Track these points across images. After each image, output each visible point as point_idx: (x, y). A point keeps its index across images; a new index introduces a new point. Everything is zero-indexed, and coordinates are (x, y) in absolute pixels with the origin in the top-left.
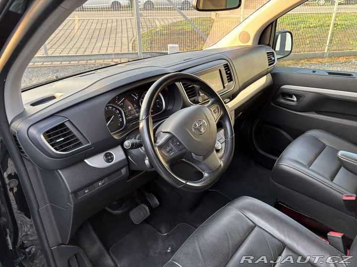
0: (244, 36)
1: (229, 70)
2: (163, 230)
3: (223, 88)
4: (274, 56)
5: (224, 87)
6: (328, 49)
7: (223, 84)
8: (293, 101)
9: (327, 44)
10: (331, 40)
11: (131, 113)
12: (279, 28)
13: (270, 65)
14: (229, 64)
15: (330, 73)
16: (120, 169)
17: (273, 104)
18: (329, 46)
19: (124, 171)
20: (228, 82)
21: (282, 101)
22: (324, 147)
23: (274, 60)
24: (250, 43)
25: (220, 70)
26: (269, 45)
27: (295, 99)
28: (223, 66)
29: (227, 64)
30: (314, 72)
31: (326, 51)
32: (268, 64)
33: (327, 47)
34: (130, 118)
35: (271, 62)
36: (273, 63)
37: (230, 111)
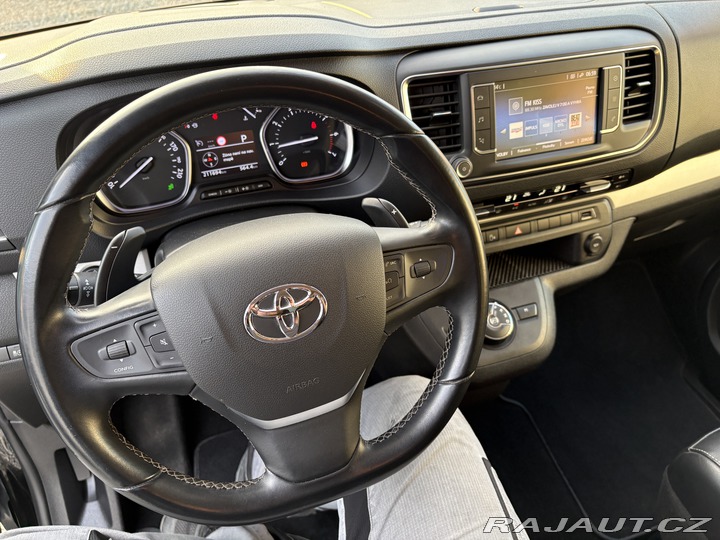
1: (652, 78)
3: (591, 139)
5: (598, 139)
7: (599, 126)
11: (221, 158)
14: (659, 51)
20: (626, 122)
25: (601, 72)
28: (624, 58)
29: (651, 52)
34: (215, 172)
37: (615, 218)
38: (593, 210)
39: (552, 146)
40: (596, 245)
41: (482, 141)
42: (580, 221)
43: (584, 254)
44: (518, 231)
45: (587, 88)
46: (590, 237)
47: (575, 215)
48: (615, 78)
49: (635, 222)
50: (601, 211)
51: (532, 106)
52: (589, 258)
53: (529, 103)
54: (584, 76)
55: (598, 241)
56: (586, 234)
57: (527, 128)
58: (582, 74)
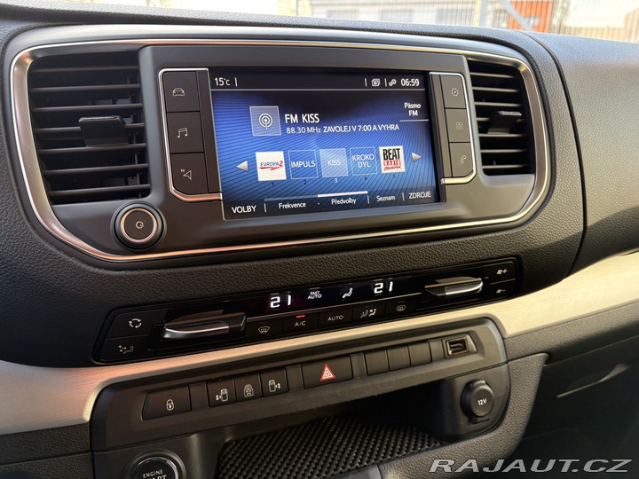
5: (440, 194)
14: (525, 66)
20: (488, 174)
37: (512, 354)
38: (468, 338)
39: (350, 201)
40: (482, 402)
41: (188, 175)
42: (445, 357)
43: (463, 420)
44: (327, 374)
45: (406, 105)
46: (469, 387)
47: (436, 346)
48: (454, 92)
49: (547, 361)
50: (483, 339)
51: (300, 123)
52: (473, 427)
53: (295, 119)
54: (398, 85)
55: (485, 394)
56: (461, 382)
57: (294, 164)
58: (393, 82)
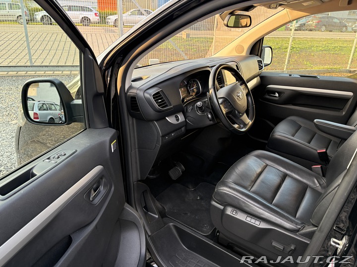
0: (239, 48)
1: (238, 69)
2: (190, 187)
4: (262, 63)
6: (287, 68)
8: (276, 97)
9: (286, 64)
10: (289, 61)
12: (265, 44)
13: (260, 69)
14: (238, 65)
15: (301, 76)
16: (181, 128)
17: (260, 100)
18: (287, 66)
19: (183, 129)
21: (268, 97)
22: (300, 127)
23: (262, 66)
24: (244, 54)
26: (258, 55)
27: (277, 95)
30: (290, 75)
31: (285, 70)
32: (258, 69)
33: (285, 66)
35: (261, 67)
36: (262, 69)
